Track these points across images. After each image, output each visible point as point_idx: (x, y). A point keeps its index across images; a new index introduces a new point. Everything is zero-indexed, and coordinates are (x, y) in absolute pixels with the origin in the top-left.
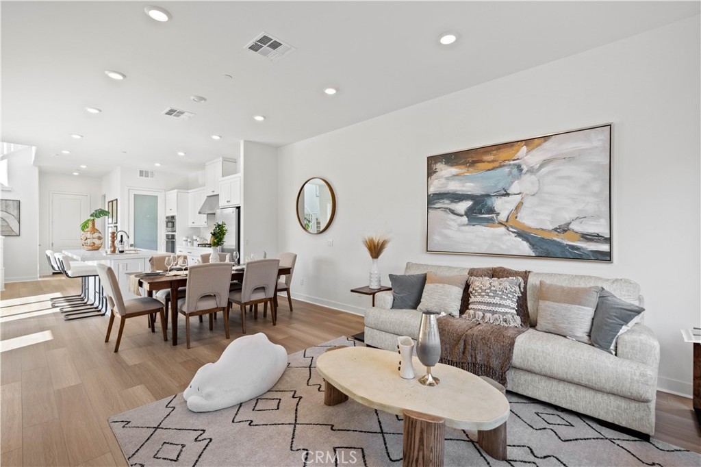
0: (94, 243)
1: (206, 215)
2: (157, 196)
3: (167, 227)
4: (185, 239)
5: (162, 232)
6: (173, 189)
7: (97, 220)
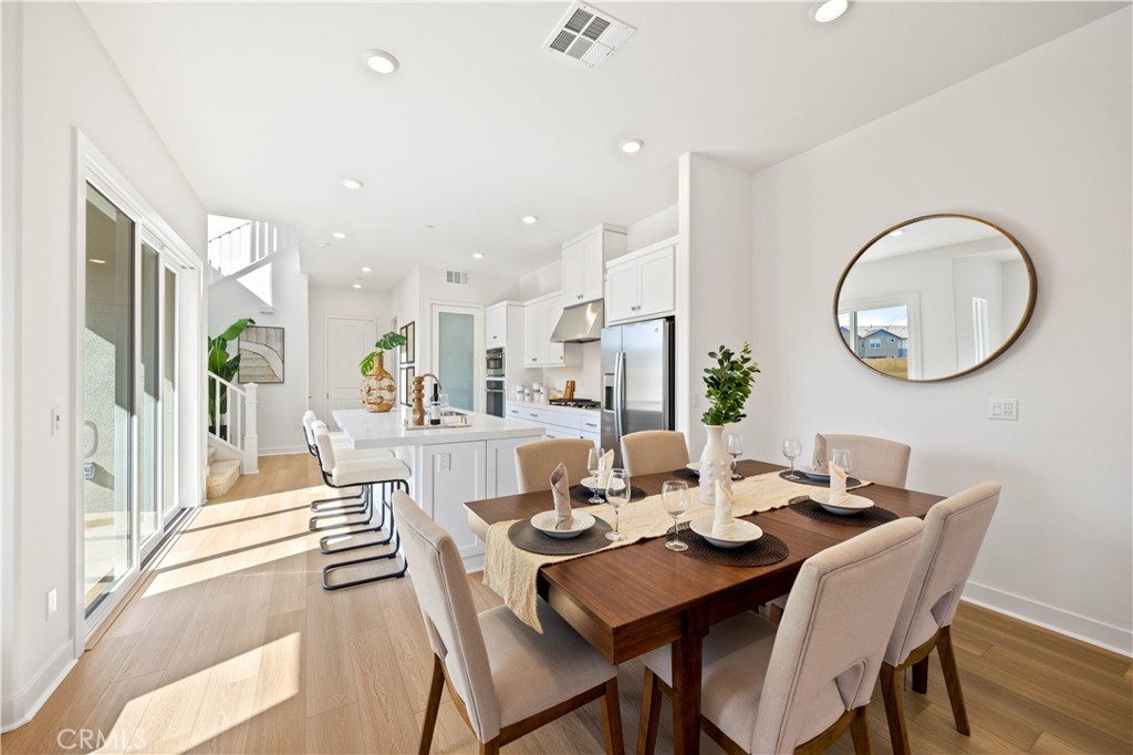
0: (381, 398)
1: (562, 344)
2: (472, 316)
3: (488, 367)
4: (519, 388)
5: (481, 376)
6: (501, 301)
7: (387, 353)
